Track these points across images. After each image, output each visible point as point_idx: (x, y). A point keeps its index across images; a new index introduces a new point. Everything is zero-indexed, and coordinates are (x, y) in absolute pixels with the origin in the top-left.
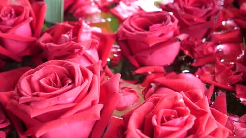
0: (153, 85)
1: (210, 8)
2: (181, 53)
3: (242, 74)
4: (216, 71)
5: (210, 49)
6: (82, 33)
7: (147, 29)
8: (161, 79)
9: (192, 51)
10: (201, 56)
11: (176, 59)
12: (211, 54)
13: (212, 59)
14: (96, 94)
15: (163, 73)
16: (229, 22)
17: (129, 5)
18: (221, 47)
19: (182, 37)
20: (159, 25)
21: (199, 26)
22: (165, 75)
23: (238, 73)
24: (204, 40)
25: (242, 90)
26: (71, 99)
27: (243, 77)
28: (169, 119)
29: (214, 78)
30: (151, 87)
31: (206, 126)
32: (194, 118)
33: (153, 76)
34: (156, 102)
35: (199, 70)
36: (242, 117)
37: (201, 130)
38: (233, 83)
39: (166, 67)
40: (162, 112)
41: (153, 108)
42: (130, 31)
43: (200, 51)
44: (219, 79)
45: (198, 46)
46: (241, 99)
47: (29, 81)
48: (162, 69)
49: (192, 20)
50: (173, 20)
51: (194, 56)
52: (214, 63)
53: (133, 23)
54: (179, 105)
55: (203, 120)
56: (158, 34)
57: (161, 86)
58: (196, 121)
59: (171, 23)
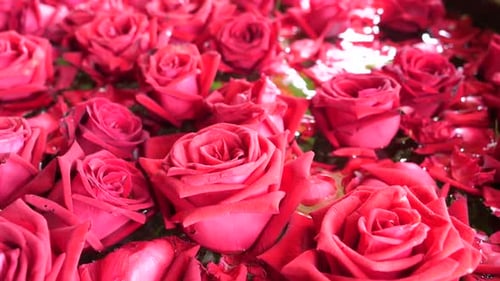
0: (357, 173)
1: (446, 75)
2: (400, 133)
3: (494, 172)
4: (452, 163)
5: (445, 133)
6: (264, 93)
7: (355, 95)
8: (371, 167)
9: (417, 132)
10: (431, 140)
11: (393, 140)
12: (444, 140)
13: (447, 147)
14: (276, 176)
15: (372, 158)
16: (470, 99)
17: (330, 66)
18: (459, 131)
19: (406, 109)
20: (372, 90)
21: (429, 99)
22: (377, 162)
23: (487, 170)
24: (436, 119)
25: (493, 196)
26: (239, 178)
27: (496, 176)
28: (385, 225)
29: (449, 174)
30: (354, 176)
31: (446, 244)
32: (427, 229)
33: (359, 161)
34: (364, 197)
35: (427, 160)
36: (494, 235)
37: (437, 247)
38: (480, 183)
39: (377, 151)
40: (374, 213)
41: (359, 206)
42: (331, 95)
43: (429, 134)
44: (457, 175)
45: (427, 125)
46: (494, 209)
47: (187, 147)
48: (373, 154)
49: (419, 89)
50: (393, 86)
51: (419, 140)
52: (449, 152)
53: (335, 86)
54: (401, 205)
55: (441, 233)
56: (371, 102)
57: (369, 176)
58: (429, 233)
59: (391, 89)
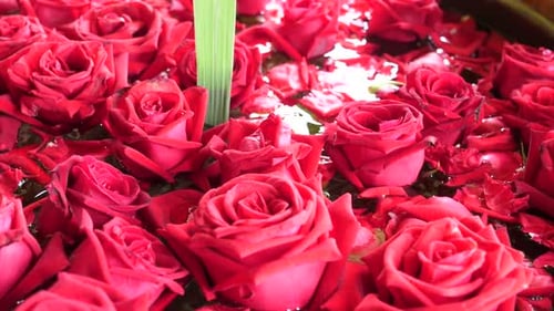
0: (391, 214)
1: (466, 97)
2: (426, 167)
3: (528, 196)
4: (486, 193)
5: (473, 160)
6: (280, 133)
7: (376, 129)
8: (408, 205)
9: (445, 163)
10: (459, 170)
11: (420, 177)
12: (473, 168)
13: (477, 175)
15: (403, 196)
18: (486, 158)
19: (432, 139)
20: (394, 121)
21: (451, 125)
22: (408, 200)
23: (520, 196)
24: (458, 146)
25: (530, 221)
26: (294, 230)
27: (529, 201)
28: (444, 255)
29: (484, 204)
30: (390, 218)
31: (502, 264)
32: (483, 253)
33: (389, 201)
34: (417, 233)
35: (458, 191)
36: (537, 260)
37: (494, 269)
38: (516, 210)
39: (406, 188)
40: (433, 246)
42: (350, 130)
43: (458, 163)
44: (491, 204)
45: (455, 154)
46: (532, 235)
47: (221, 206)
48: (403, 192)
49: (442, 115)
50: (416, 115)
51: (447, 170)
52: (480, 181)
53: (350, 118)
54: (455, 236)
55: (496, 258)
56: (397, 135)
57: (404, 216)
58: (487, 257)
59: (414, 119)
